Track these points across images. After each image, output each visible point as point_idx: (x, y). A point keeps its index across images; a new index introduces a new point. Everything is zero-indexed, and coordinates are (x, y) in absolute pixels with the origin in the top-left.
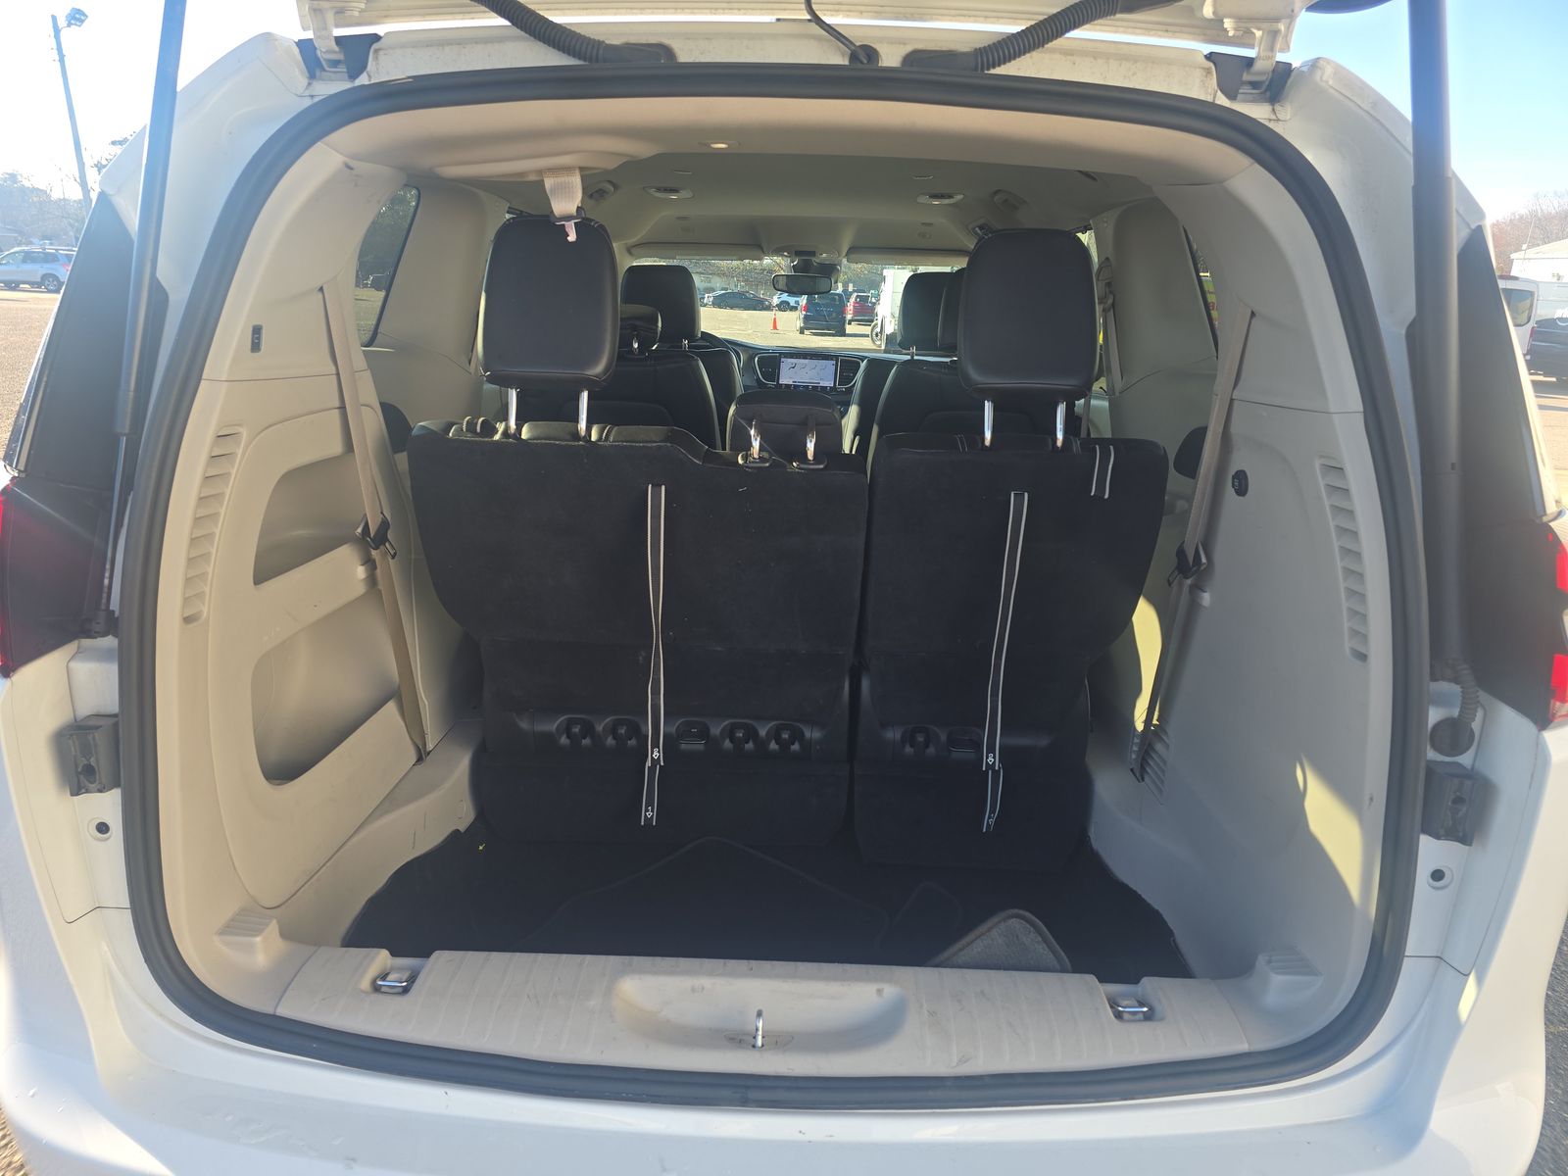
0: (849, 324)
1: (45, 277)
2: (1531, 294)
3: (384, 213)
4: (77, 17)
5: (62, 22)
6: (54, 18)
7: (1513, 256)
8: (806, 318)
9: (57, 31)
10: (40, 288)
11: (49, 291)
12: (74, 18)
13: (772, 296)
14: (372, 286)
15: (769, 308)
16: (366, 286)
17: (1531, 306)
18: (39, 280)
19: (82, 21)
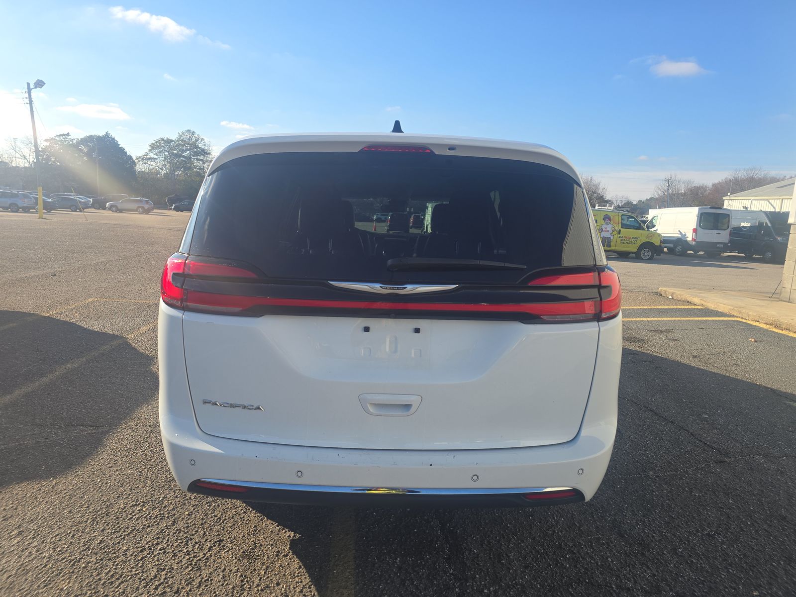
0: (411, 228)
1: (11, 204)
2: (729, 215)
3: (180, 174)
4: (40, 84)
5: (32, 86)
6: (28, 84)
7: (724, 198)
8: (390, 226)
9: (29, 91)
10: (8, 210)
11: (13, 212)
12: (38, 84)
13: (373, 216)
14: (174, 209)
15: (372, 221)
16: (171, 209)
17: (729, 221)
18: (8, 206)
19: (43, 86)
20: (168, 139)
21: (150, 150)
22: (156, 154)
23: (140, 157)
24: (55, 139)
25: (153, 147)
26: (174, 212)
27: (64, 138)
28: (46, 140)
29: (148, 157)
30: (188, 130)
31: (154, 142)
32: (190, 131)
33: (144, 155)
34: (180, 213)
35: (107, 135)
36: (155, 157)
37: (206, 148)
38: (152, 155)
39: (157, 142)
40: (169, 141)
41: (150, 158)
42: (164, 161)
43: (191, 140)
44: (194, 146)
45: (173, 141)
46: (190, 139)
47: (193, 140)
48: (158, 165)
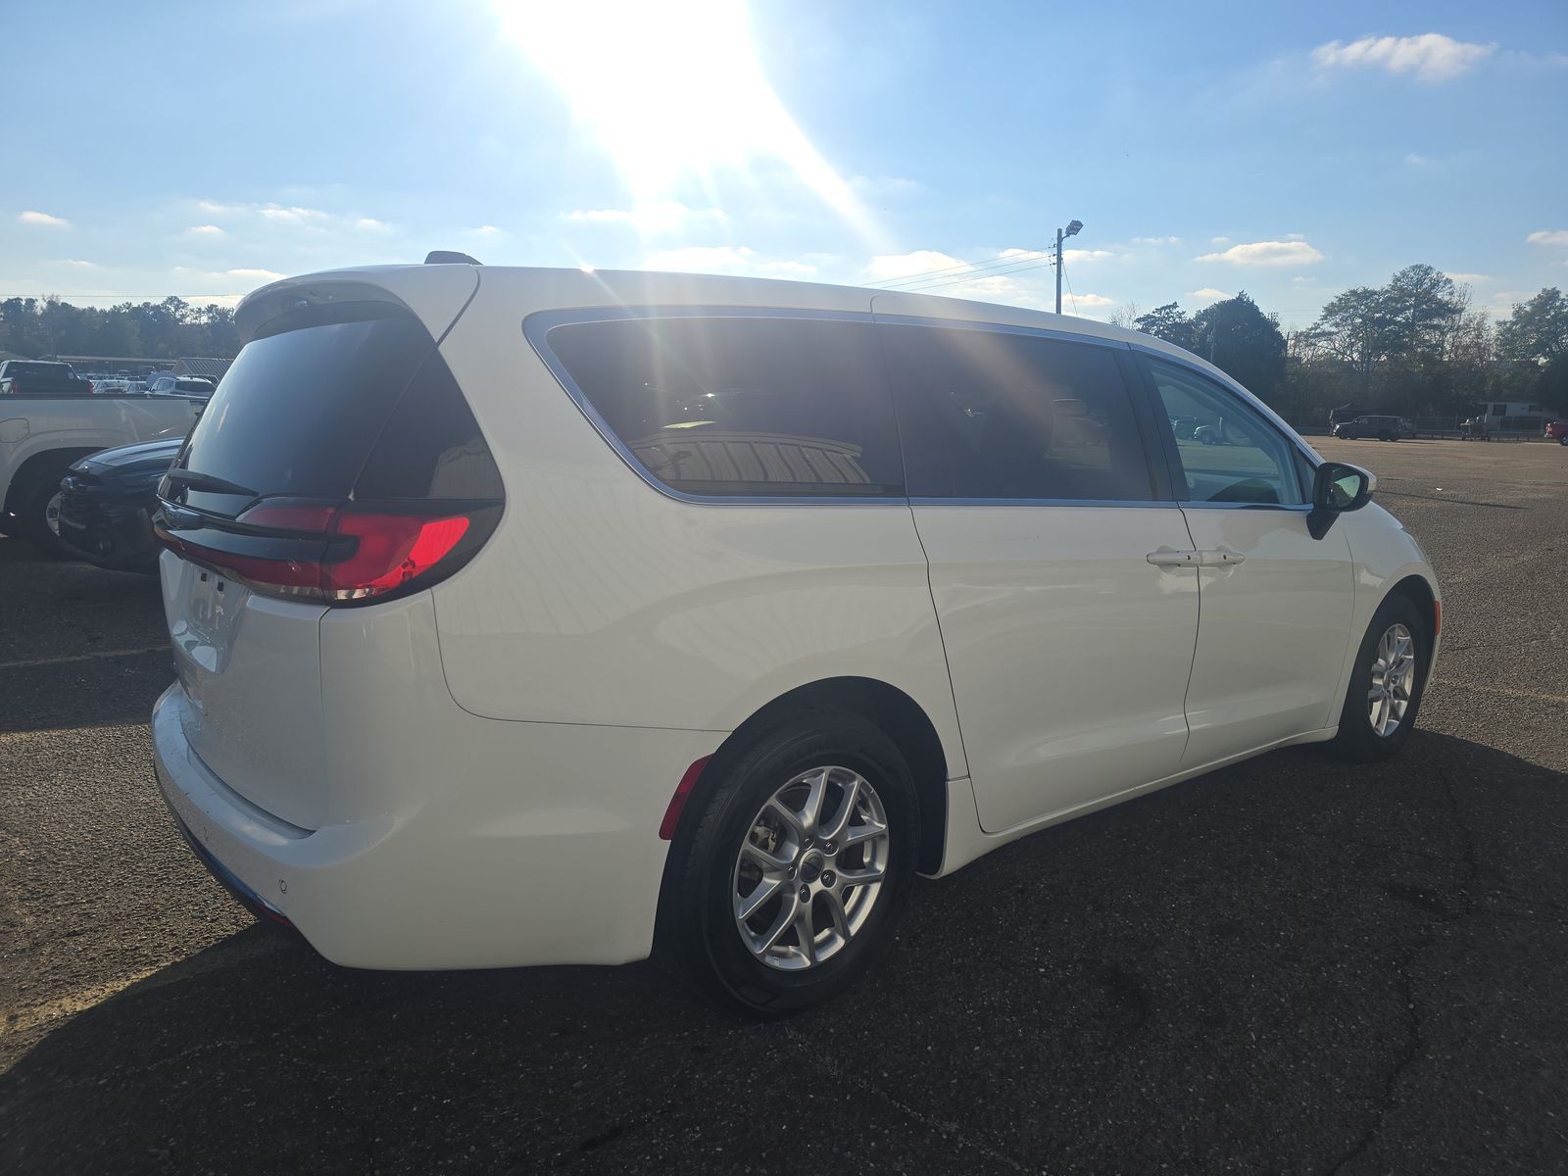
6: (1060, 231)
19: (1078, 230)
20: (1366, 291)
21: (1325, 318)
22: (1337, 325)
23: (1301, 333)
24: (1153, 317)
25: (1330, 311)
26: (1337, 441)
27: (1167, 313)
28: (1138, 320)
29: (1318, 331)
30: (1417, 266)
31: (1335, 301)
32: (1420, 266)
33: (1312, 329)
34: (1348, 442)
35: (1240, 299)
36: (1334, 329)
37: (1455, 299)
38: (1327, 327)
39: (1341, 300)
40: (1368, 294)
41: (1324, 334)
42: (1349, 336)
43: (1422, 285)
44: (1427, 297)
45: (1375, 293)
46: (1420, 282)
47: (1424, 286)
48: (1339, 344)
